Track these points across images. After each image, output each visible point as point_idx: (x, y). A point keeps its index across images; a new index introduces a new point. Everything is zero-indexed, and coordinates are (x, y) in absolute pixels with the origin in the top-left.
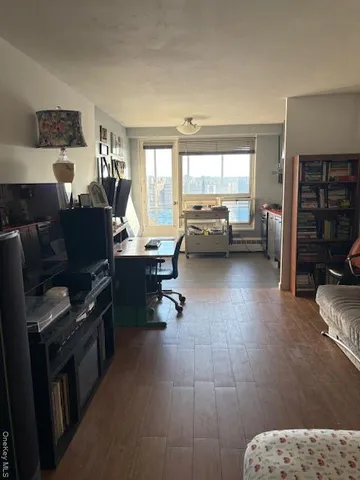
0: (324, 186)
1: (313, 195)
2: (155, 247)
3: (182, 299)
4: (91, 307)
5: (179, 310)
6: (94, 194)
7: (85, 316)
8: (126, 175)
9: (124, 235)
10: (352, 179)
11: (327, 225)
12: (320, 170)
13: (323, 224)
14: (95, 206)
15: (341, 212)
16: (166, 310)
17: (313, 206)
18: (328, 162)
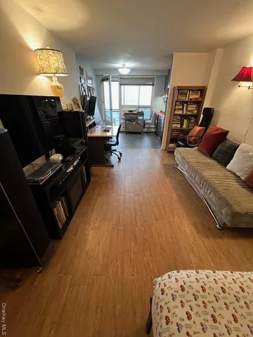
0: (186, 102)
1: (181, 107)
2: (108, 131)
3: (121, 154)
4: (75, 164)
5: (119, 159)
6: (74, 103)
7: (72, 168)
8: (95, 95)
9: (94, 124)
10: (200, 100)
11: (185, 121)
12: (186, 94)
13: (183, 120)
14: (75, 110)
15: (192, 116)
16: (113, 158)
17: (180, 112)
18: (190, 90)
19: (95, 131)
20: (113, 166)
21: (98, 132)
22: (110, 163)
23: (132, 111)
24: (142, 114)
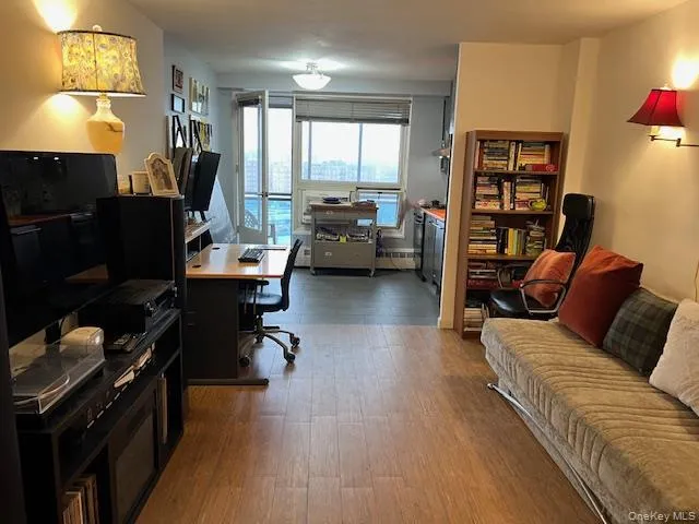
0: (510, 177)
1: (494, 191)
2: (255, 261)
3: (295, 341)
4: (142, 362)
5: (290, 358)
6: (155, 173)
7: (130, 376)
8: (212, 147)
9: (206, 239)
10: (550, 170)
11: (513, 235)
12: (506, 153)
13: (506, 231)
14: (156, 193)
15: (533, 217)
17: (494, 206)
18: (518, 142)
19: (206, 260)
20: (264, 383)
21: (217, 263)
22: (256, 371)
23: (335, 201)
24: (370, 209)
